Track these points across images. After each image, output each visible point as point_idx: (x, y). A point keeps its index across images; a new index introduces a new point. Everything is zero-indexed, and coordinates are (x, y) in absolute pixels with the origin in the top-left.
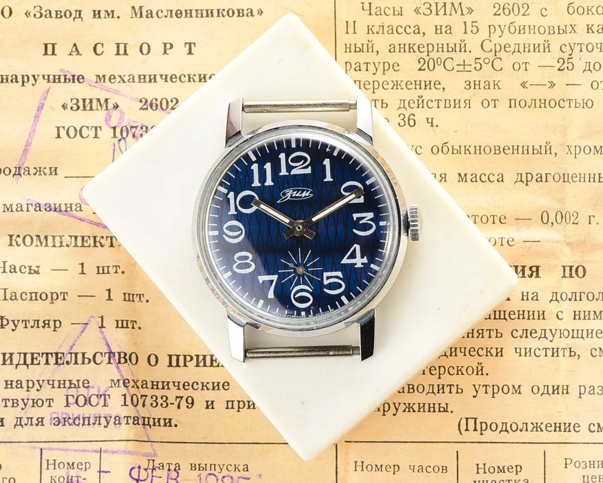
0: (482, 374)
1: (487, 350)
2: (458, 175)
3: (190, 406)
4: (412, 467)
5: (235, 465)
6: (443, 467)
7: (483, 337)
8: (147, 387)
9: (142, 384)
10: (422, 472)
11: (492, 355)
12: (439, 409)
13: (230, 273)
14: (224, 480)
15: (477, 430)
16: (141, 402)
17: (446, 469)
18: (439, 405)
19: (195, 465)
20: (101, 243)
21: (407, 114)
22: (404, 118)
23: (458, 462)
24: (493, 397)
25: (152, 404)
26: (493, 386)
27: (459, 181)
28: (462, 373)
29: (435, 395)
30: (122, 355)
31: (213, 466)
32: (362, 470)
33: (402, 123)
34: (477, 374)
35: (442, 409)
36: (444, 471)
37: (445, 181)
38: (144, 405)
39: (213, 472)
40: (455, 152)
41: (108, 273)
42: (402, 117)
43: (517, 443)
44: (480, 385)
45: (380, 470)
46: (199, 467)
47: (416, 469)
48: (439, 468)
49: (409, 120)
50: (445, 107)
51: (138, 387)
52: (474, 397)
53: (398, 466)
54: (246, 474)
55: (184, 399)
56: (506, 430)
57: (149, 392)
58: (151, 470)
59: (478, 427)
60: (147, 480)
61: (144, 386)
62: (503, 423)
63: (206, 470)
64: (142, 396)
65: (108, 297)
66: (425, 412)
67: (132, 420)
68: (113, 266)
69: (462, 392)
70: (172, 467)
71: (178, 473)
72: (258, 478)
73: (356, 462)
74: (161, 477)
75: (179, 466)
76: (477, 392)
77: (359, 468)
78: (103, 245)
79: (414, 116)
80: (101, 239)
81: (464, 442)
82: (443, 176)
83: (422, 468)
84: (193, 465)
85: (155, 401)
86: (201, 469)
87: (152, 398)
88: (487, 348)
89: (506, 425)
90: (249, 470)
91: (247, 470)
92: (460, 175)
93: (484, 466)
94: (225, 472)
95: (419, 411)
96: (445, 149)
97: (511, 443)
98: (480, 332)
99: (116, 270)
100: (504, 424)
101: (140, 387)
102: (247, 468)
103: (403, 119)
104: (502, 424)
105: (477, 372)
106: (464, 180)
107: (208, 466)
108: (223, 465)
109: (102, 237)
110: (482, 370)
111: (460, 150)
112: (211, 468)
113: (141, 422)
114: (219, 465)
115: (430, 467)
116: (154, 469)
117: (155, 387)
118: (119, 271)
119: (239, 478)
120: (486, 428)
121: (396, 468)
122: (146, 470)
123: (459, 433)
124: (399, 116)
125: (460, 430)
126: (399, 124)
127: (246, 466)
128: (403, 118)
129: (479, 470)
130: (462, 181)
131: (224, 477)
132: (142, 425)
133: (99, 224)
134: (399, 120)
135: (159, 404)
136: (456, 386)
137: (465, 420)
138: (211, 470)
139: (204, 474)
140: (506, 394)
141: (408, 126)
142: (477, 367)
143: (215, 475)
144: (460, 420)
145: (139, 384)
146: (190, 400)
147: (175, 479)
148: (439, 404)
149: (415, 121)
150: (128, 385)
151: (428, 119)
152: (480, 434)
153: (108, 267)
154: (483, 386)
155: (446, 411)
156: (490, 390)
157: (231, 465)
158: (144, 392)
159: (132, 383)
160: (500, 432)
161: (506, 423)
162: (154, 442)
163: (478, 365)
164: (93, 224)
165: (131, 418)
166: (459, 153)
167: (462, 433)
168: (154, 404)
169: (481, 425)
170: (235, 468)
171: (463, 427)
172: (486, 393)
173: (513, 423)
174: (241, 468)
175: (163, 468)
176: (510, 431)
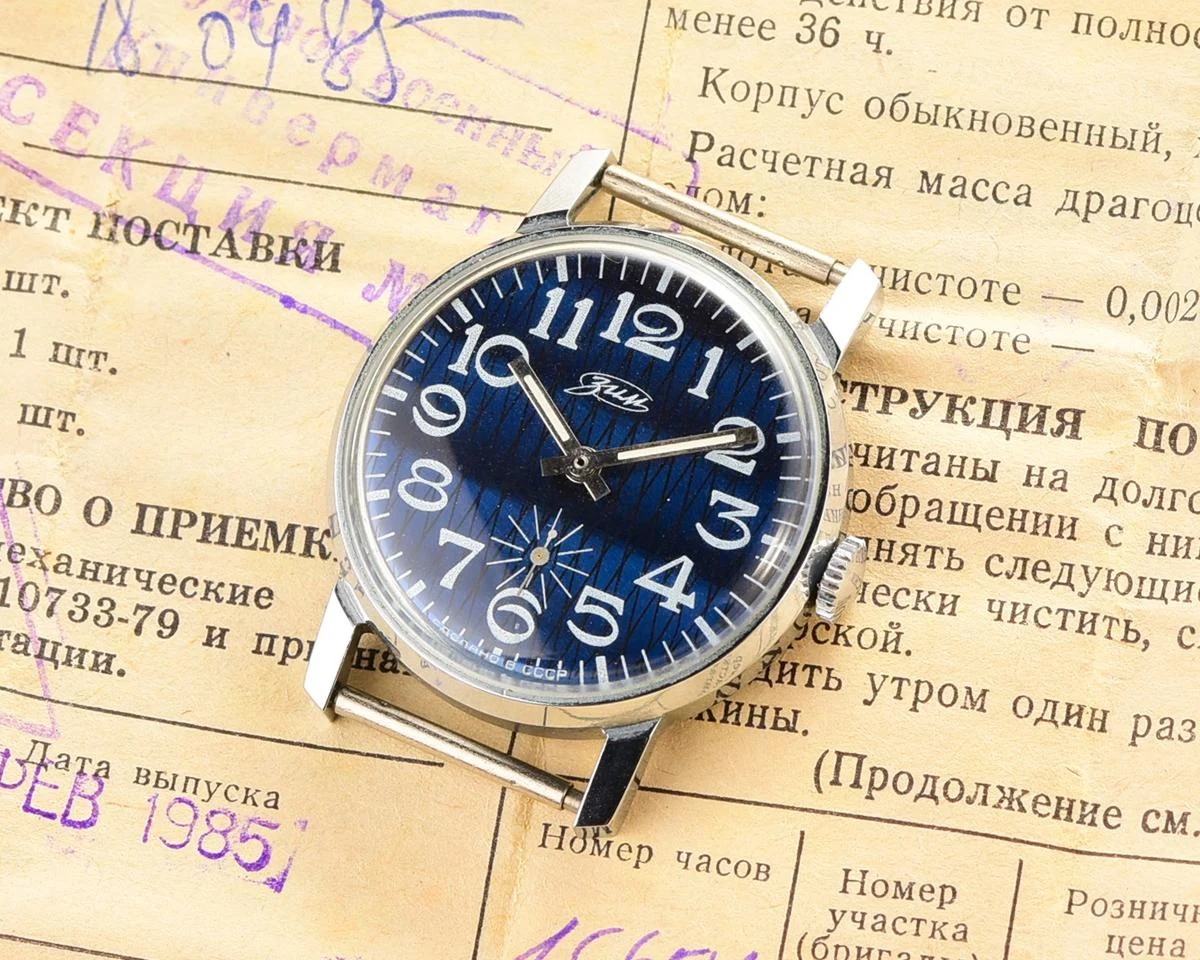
0: (896, 651)
1: (919, 596)
2: (921, 175)
3: (166, 632)
4: (683, 857)
5: (247, 790)
6: (759, 865)
7: (914, 564)
8: (67, 572)
9: (56, 562)
10: (708, 871)
11: (928, 609)
12: (776, 722)
13: (385, 494)
14: (212, 819)
15: (860, 787)
16: (45, 602)
17: (767, 873)
18: (777, 713)
19: (149, 772)
20: (28, 218)
21: (822, 14)
22: (813, 24)
23: (798, 858)
24: (914, 709)
25: (72, 613)
26: (919, 682)
27: (921, 191)
28: (847, 641)
29: (771, 686)
30: (21, 487)
31: (191, 783)
32: (560, 847)
33: (806, 35)
34: (884, 649)
35: (781, 724)
36: (762, 876)
37: (887, 185)
38: (50, 612)
39: (189, 795)
40: (923, 118)
41: (30, 290)
42: (808, 20)
43: (954, 830)
44: (885, 677)
45: (604, 853)
46: (158, 779)
47: (694, 861)
48: (749, 866)
49: (823, 30)
50: (917, 12)
51: (44, 568)
52: (867, 703)
53: (650, 849)
54: (270, 815)
55: (155, 615)
56: (933, 796)
57: (72, 584)
58: (35, 766)
59: (865, 779)
60: (19, 788)
61: (62, 568)
62: (927, 777)
63: (173, 788)
64: (51, 589)
65: (16, 348)
66: (739, 724)
67: (12, 641)
68: (45, 276)
69: (839, 687)
70: (90, 769)
71: (101, 784)
72: (297, 830)
73: (547, 826)
74: (56, 787)
75: (108, 768)
76: (875, 691)
77: (552, 842)
78: (33, 222)
79: (838, 22)
80: (32, 210)
81: (824, 812)
82: (884, 172)
83: (708, 863)
84: (143, 773)
85: (82, 607)
86: (162, 784)
87: (75, 599)
88: (919, 592)
89: (934, 782)
90: (279, 805)
91: (275, 807)
92: (925, 175)
93: (864, 877)
94: (218, 801)
95: (724, 721)
96: (900, 108)
97: (940, 828)
98: (910, 550)
99: (50, 287)
100: (930, 780)
101: (51, 569)
102: (276, 800)
103: (809, 27)
104: (924, 779)
105: (885, 644)
106: (934, 189)
107: (180, 782)
108: (219, 784)
109: (35, 206)
110: (897, 640)
111: (936, 115)
112: (185, 785)
113: (33, 649)
114: (208, 783)
115: (729, 862)
116: (42, 765)
117: (89, 575)
118: (57, 289)
119: (251, 820)
120: (884, 785)
121: (645, 853)
122: (22, 763)
123: (815, 790)
124: (802, 19)
125: (817, 781)
126: (798, 35)
127: (273, 796)
128: (809, 24)
129: (848, 883)
130: (929, 191)
131: (213, 813)
132: (36, 656)
133: (34, 172)
134: (799, 27)
135: (91, 617)
136: (825, 672)
137: (835, 756)
138: (184, 791)
139: (165, 796)
140: (947, 706)
141: (820, 43)
142: (887, 633)
143: (192, 806)
144: (823, 756)
145: (50, 562)
146: (169, 619)
147: (91, 798)
148: (778, 710)
149: (837, 34)
150: (19, 558)
151: (869, 33)
152: (867, 798)
153: (33, 276)
154: (894, 679)
155: (790, 728)
156: (908, 691)
157: (237, 788)
158: (57, 581)
159: (30, 556)
160: (916, 798)
161: (935, 779)
162: (58, 702)
163: (889, 629)
164: (17, 169)
165: (9, 636)
166: (931, 121)
167: (823, 789)
168: (79, 614)
169: (873, 775)
170: (246, 798)
171: (827, 774)
172: (898, 697)
173: (953, 779)
174: (260, 798)
175: (67, 766)
176: (941, 798)
